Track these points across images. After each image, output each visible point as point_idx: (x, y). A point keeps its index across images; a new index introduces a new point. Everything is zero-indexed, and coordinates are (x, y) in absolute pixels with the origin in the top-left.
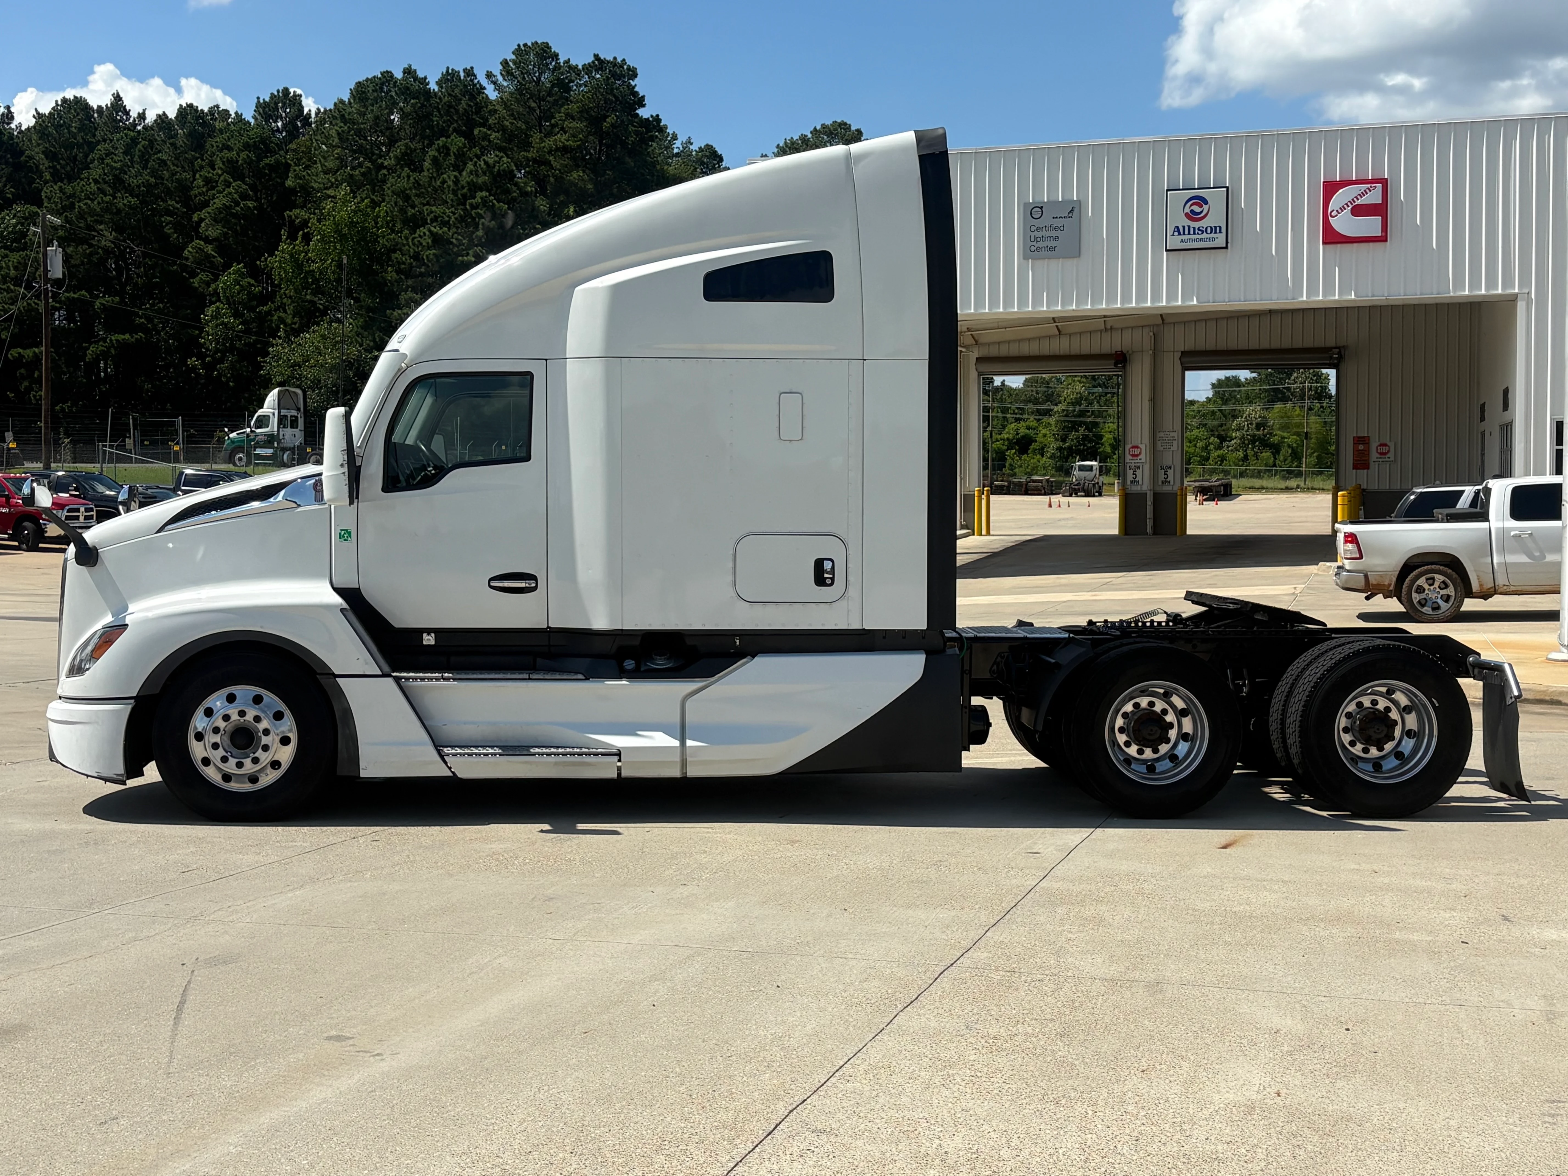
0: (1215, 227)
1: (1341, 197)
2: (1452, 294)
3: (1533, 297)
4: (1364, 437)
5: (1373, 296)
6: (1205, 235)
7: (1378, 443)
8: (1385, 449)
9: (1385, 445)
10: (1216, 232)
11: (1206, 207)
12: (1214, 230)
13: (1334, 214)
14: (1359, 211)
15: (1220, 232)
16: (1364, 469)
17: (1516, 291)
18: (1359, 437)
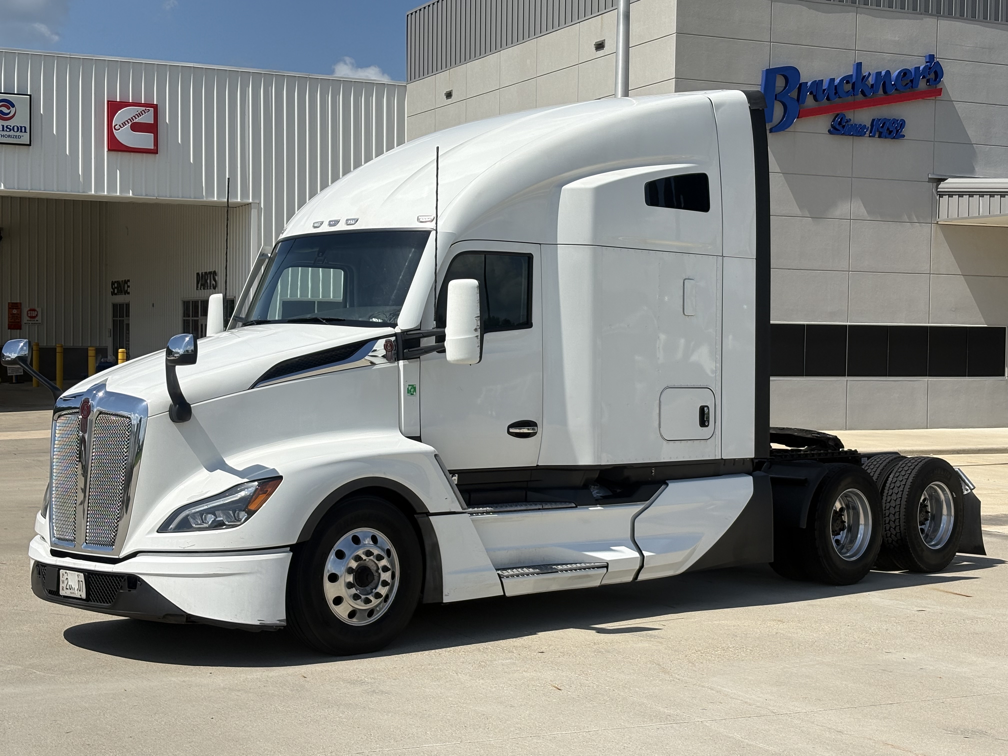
0: (21, 127)
1: (121, 115)
2: (205, 199)
3: (262, 206)
4: (17, 303)
5: (146, 195)
6: (12, 133)
7: (28, 309)
8: (34, 314)
9: (34, 310)
10: (21, 131)
11: (13, 110)
12: (20, 129)
13: (117, 127)
14: (136, 127)
15: (25, 132)
16: (17, 329)
17: (251, 201)
18: (13, 303)
